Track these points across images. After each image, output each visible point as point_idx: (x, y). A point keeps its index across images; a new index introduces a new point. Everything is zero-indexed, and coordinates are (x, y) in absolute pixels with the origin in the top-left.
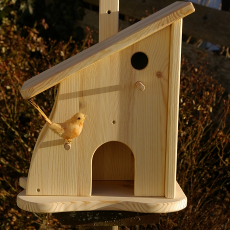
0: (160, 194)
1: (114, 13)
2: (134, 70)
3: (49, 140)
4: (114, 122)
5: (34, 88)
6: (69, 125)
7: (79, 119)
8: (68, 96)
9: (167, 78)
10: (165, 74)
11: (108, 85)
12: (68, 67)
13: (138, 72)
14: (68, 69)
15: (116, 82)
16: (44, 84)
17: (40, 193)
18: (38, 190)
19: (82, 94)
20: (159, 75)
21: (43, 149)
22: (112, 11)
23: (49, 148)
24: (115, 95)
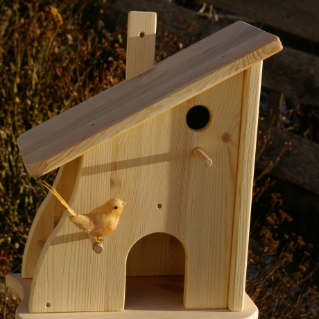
0: (222, 305)
1: (149, 36)
2: (190, 131)
3: (66, 233)
4: (160, 206)
5: (49, 161)
6: (101, 217)
7: (116, 208)
8: (95, 170)
9: (237, 143)
10: (234, 137)
11: (153, 153)
12: (99, 131)
13: (195, 134)
14: (99, 134)
15: (164, 148)
16: (63, 156)
17: (51, 309)
18: (48, 305)
19: (115, 166)
20: (226, 138)
21: (55, 246)
22: (147, 33)
23: (65, 244)
24: (164, 167)
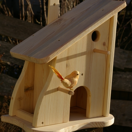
1: (57, 5)
2: (93, 42)
3: (50, 90)
4: (82, 74)
5: (50, 56)
9: (107, 46)
10: (107, 44)
11: (81, 52)
16: (55, 54)
17: (43, 125)
18: (43, 123)
19: (68, 58)
20: (104, 44)
21: (46, 96)
23: (49, 94)
24: (84, 57)
